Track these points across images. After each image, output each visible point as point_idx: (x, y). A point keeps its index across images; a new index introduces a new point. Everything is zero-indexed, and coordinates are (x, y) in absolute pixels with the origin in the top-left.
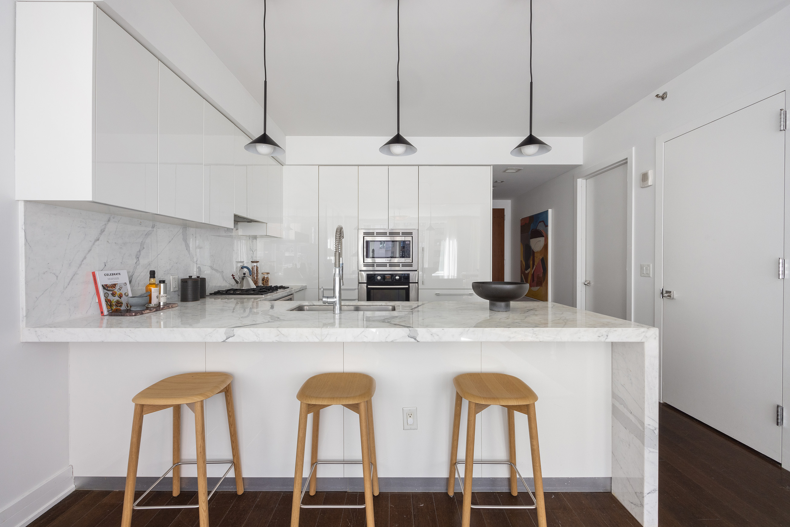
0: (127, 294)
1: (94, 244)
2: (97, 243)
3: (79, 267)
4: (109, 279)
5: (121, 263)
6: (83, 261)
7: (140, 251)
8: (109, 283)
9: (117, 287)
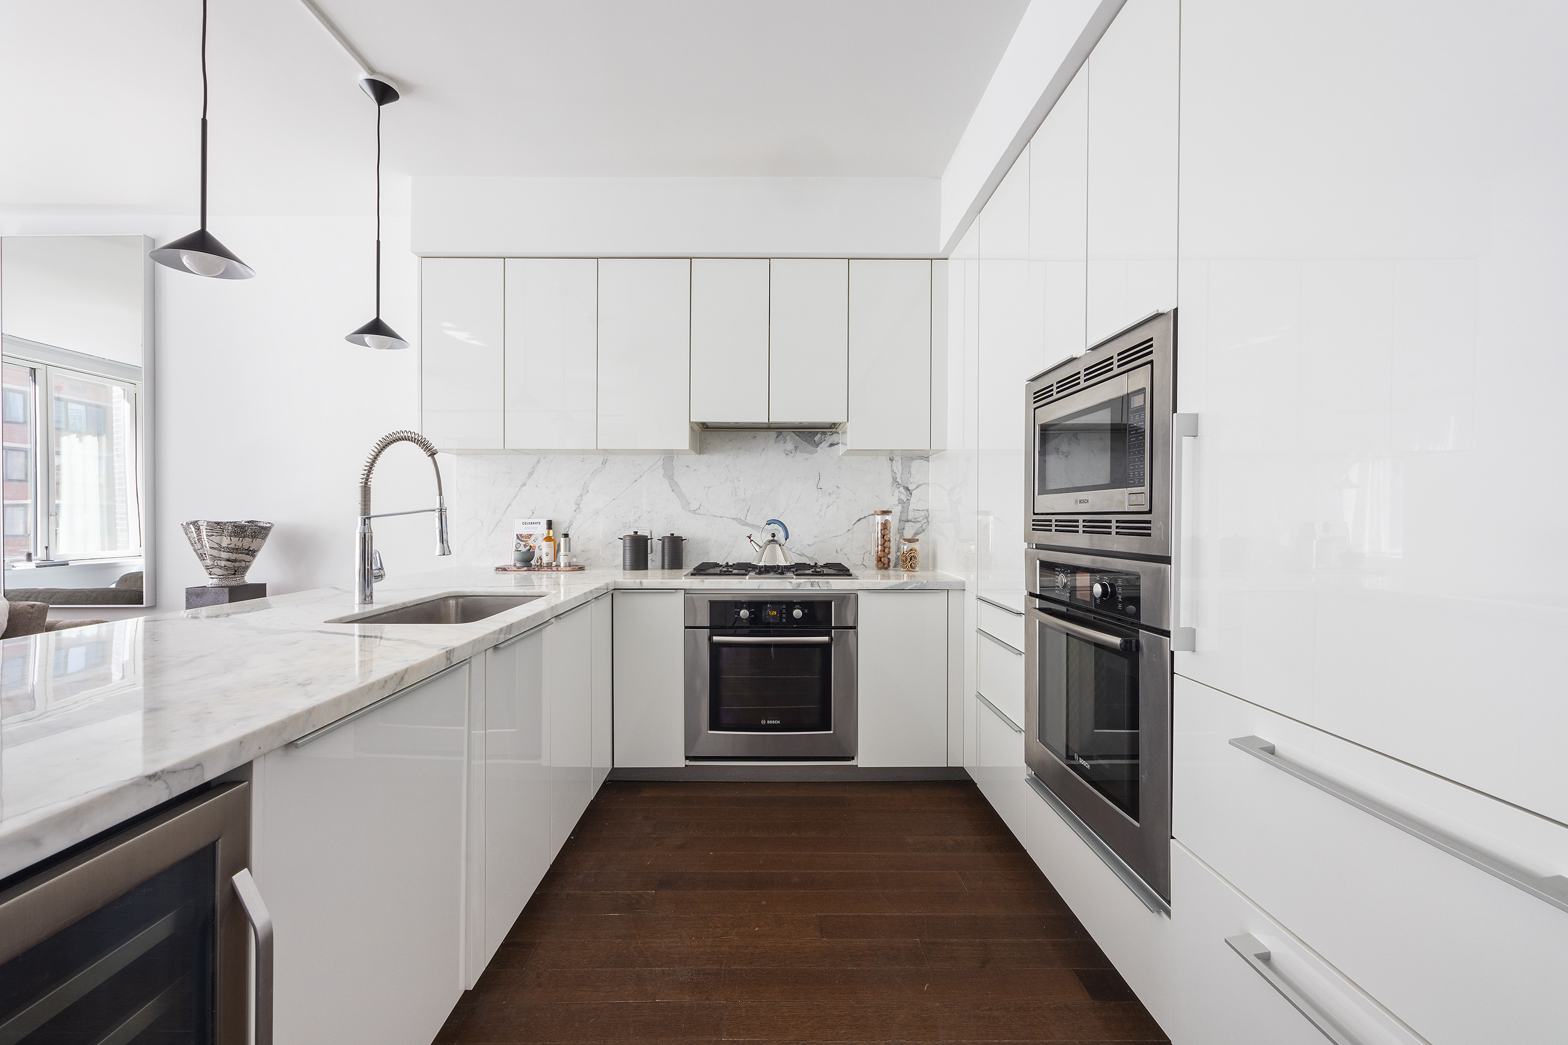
0: (540, 547)
1: (520, 490)
2: (524, 488)
3: (503, 515)
4: (526, 528)
5: (554, 510)
6: (507, 508)
7: (581, 496)
8: (525, 533)
9: (532, 538)
